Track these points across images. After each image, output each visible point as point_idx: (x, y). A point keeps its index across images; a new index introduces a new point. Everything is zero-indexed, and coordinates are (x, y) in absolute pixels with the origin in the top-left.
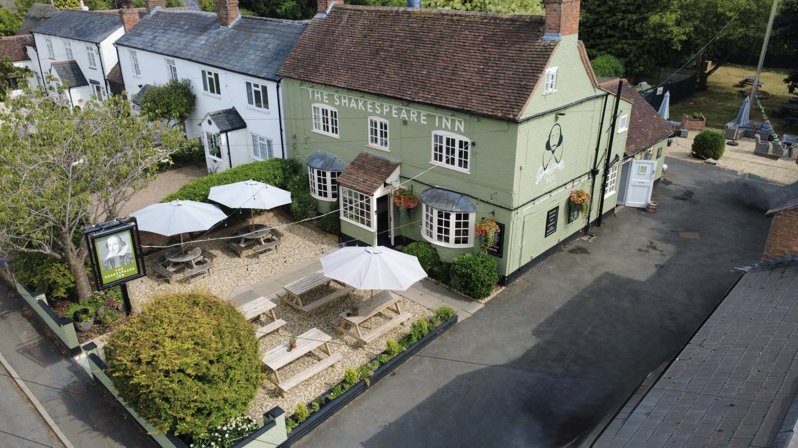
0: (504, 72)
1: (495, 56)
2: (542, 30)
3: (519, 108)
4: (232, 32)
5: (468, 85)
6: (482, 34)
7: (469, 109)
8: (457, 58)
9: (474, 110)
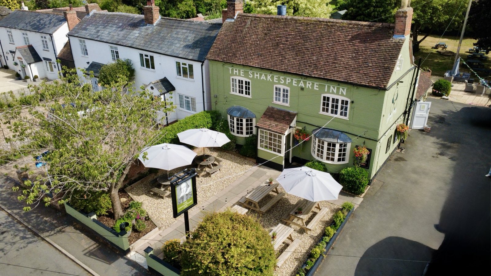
0: (371, 58)
1: (362, 48)
2: (391, 33)
3: (387, 81)
4: (157, 28)
5: (347, 67)
6: (350, 34)
7: (352, 82)
8: (336, 49)
9: (355, 82)
